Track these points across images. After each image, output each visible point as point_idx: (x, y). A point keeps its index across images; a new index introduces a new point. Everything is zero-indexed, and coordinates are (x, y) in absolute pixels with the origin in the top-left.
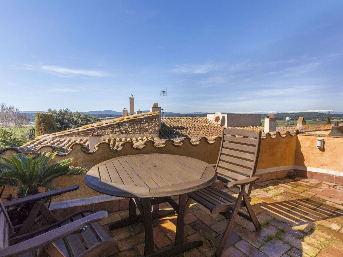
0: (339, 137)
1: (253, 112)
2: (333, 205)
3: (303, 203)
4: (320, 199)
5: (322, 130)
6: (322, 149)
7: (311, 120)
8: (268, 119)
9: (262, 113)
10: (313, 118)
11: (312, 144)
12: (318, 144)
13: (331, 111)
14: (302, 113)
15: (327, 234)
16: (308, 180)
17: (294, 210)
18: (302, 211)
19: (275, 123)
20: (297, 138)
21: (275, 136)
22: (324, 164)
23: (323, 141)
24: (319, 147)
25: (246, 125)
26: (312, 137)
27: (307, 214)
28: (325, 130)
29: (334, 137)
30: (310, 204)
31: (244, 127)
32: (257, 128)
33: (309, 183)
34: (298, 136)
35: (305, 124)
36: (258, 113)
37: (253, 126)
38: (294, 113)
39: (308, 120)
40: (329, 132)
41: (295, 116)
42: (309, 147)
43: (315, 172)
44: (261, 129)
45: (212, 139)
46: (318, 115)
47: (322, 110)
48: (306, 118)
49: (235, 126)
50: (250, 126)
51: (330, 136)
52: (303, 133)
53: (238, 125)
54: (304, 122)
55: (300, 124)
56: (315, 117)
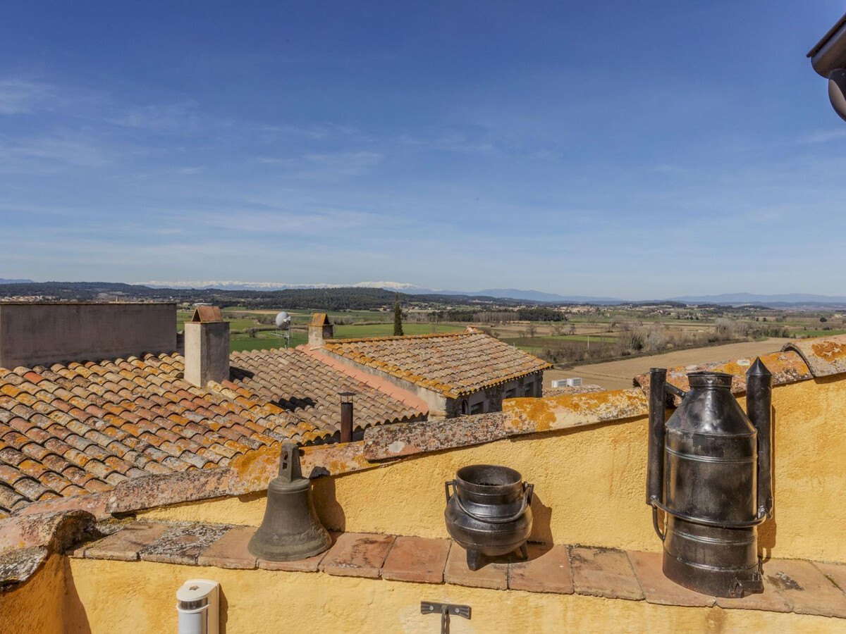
0: (296, 566)
1: (211, 283)
7: (368, 309)
8: (198, 327)
10: (372, 304)
13: (408, 284)
19: (223, 340)
20: (68, 579)
23: (212, 607)
25: (107, 351)
31: (97, 363)
32: (160, 364)
35: (331, 335)
38: (328, 290)
39: (362, 311)
41: (332, 299)
46: (383, 297)
47: (391, 283)
48: (358, 303)
49: (50, 360)
50: (125, 358)
52: (139, 517)
53: (56, 352)
54: (328, 328)
55: (316, 336)
56: (376, 301)
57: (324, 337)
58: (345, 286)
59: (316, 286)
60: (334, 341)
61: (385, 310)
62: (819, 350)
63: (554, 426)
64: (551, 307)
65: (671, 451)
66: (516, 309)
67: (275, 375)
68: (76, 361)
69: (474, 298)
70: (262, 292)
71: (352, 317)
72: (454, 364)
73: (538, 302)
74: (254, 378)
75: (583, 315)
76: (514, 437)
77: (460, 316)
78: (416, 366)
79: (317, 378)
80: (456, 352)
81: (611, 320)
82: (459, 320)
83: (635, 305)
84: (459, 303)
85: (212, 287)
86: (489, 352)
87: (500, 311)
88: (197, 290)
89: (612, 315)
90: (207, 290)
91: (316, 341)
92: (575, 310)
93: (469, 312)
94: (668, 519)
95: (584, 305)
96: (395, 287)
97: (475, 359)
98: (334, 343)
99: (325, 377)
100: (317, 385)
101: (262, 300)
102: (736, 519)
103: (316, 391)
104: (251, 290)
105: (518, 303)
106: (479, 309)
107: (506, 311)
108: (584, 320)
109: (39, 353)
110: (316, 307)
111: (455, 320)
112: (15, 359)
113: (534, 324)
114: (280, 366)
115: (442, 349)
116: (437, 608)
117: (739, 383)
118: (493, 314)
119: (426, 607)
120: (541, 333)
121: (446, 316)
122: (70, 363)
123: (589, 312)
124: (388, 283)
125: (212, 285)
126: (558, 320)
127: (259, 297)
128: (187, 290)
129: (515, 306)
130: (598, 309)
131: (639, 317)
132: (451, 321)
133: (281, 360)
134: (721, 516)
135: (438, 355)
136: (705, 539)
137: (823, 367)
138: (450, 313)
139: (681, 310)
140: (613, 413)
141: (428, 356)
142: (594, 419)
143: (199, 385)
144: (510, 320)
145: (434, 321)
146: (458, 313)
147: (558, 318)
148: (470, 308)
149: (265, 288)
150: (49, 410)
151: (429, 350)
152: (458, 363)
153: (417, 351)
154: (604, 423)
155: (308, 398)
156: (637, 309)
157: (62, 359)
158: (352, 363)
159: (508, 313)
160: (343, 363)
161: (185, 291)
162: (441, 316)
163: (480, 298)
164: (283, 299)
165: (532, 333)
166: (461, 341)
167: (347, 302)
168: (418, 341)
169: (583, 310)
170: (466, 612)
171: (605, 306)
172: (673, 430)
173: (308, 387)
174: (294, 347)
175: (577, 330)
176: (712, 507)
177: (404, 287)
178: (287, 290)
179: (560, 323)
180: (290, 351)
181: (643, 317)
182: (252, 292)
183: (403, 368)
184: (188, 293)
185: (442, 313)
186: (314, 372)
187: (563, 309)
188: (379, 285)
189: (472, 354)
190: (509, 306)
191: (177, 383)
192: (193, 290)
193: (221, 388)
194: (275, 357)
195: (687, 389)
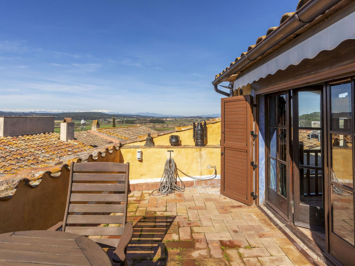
0: (152, 147)
1: (31, 110)
2: (162, 214)
3: (144, 224)
4: (152, 212)
5: (139, 141)
6: (141, 161)
8: (65, 124)
9: (44, 111)
10: (97, 118)
11: (133, 156)
12: (138, 156)
13: (110, 111)
14: (88, 112)
15: (176, 249)
16: (133, 194)
17: (142, 238)
18: (149, 234)
19: (73, 128)
20: (120, 151)
21: (105, 153)
22: (143, 174)
23: (141, 152)
24: (139, 159)
25: (34, 132)
26: (133, 150)
27: (153, 236)
28: (140, 141)
29: (149, 147)
30: (148, 221)
31: (32, 135)
32: (51, 135)
33: (135, 197)
34: (121, 149)
36: (39, 111)
37: (44, 133)
40: (144, 142)
41: (82, 116)
42: (131, 159)
43: (136, 184)
44: (56, 136)
45: (36, 178)
46: (101, 116)
47: (104, 110)
48: (92, 118)
49: (17, 134)
50: (40, 134)
51: (146, 147)
52: (124, 145)
53: (20, 132)
54: (98, 125)
55: (94, 127)
56: (99, 117)
57: (97, 128)
58: (87, 111)
59: (75, 112)
60: (100, 128)
61: (102, 120)
62: (212, 120)
63: (182, 130)
64: (160, 118)
65: (196, 131)
66: (149, 119)
67: (83, 139)
68: (25, 135)
69: (134, 116)
70: (53, 114)
71: (89, 123)
72: (137, 135)
73: (156, 117)
74: (77, 140)
75: (171, 121)
76: (177, 132)
77: (129, 122)
78: (126, 135)
79: (96, 140)
80: (137, 131)
81: (180, 123)
82: (129, 123)
83: (187, 118)
84: (129, 117)
85: (32, 112)
86: (146, 131)
87: (143, 120)
88: (25, 113)
89: (180, 121)
90: (30, 113)
91: (94, 129)
92: (168, 119)
93: (133, 121)
94: (195, 139)
95: (171, 118)
96: (106, 112)
97: (143, 133)
98: (100, 129)
99: (98, 139)
100: (97, 142)
101: (53, 117)
102: (202, 138)
103: (97, 143)
104: (48, 113)
105: (149, 117)
106: (136, 119)
107: (145, 120)
108: (171, 123)
109: (15, 132)
110: (76, 119)
111: (128, 123)
112: (8, 134)
113: (155, 124)
114: (84, 136)
115: (133, 131)
116: (170, 151)
117: (203, 124)
118: (141, 121)
119: (168, 151)
120: (157, 127)
121: (124, 122)
122: (24, 135)
123: (173, 120)
124: (103, 110)
125: (32, 111)
126: (163, 123)
127: (52, 115)
128: (21, 113)
129: (148, 118)
130: (175, 119)
131: (189, 121)
132: (126, 123)
133: (84, 135)
134: (201, 138)
135: (132, 132)
136: (199, 141)
137: (213, 122)
138: (126, 121)
139: (201, 119)
140: (189, 128)
141: (129, 133)
142: (187, 129)
143: (66, 141)
144: (147, 123)
145: (120, 124)
146: (128, 121)
147: (163, 122)
148: (133, 119)
149: (54, 112)
150: (26, 148)
151: (129, 131)
152: (138, 135)
153: (125, 131)
154: (188, 129)
155: (95, 145)
156: (188, 119)
157: (21, 134)
158: (106, 135)
159: (146, 121)
160: (103, 135)
161: (20, 113)
162: (122, 122)
163: (136, 116)
164: (62, 116)
165: (154, 127)
166: (138, 128)
167: (88, 117)
168: (125, 128)
169: (171, 119)
170: (173, 151)
171: (178, 118)
172: (196, 129)
173: (95, 142)
174: (87, 131)
175: (169, 126)
176: (200, 137)
177: (109, 112)
178: (64, 113)
179: (164, 124)
180: (86, 132)
181: (190, 121)
182: (49, 114)
183: (123, 136)
184: (21, 114)
185: (123, 121)
186: (95, 138)
187: (164, 119)
188: (100, 111)
189: (141, 132)
190: (146, 118)
191: (59, 141)
192: (24, 113)
193: (73, 142)
194: (82, 134)
195: (197, 124)
